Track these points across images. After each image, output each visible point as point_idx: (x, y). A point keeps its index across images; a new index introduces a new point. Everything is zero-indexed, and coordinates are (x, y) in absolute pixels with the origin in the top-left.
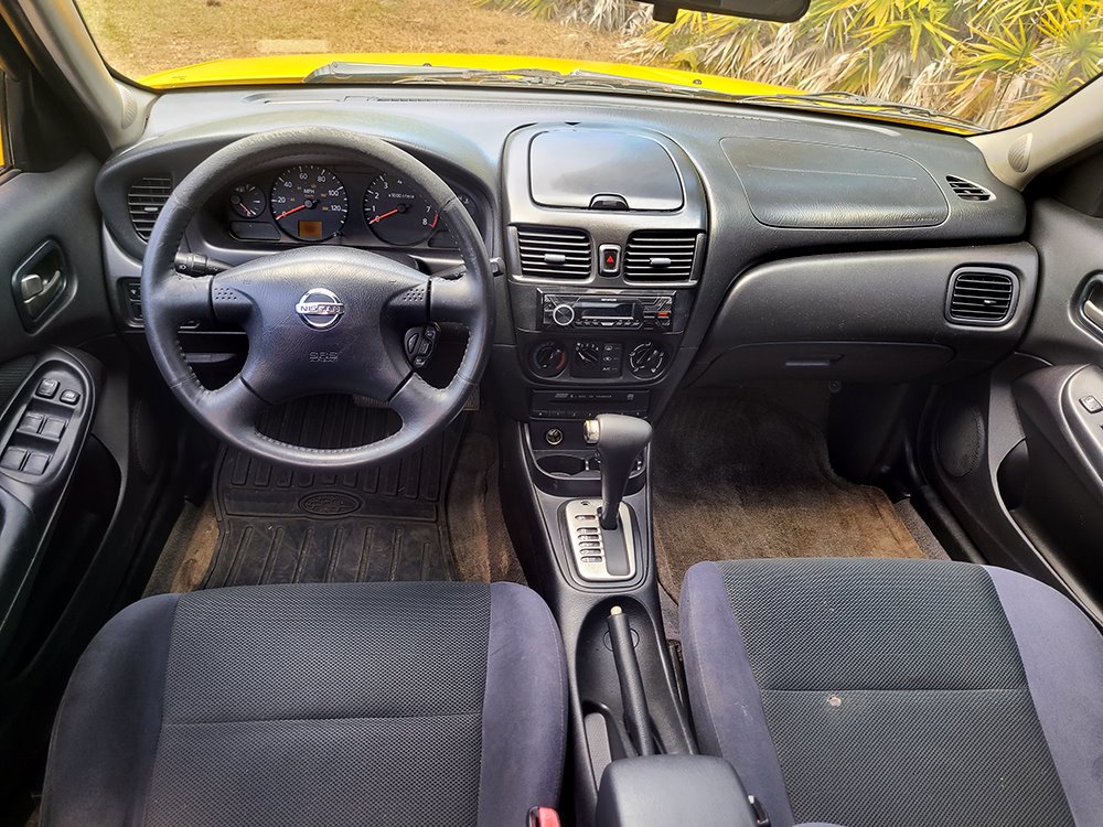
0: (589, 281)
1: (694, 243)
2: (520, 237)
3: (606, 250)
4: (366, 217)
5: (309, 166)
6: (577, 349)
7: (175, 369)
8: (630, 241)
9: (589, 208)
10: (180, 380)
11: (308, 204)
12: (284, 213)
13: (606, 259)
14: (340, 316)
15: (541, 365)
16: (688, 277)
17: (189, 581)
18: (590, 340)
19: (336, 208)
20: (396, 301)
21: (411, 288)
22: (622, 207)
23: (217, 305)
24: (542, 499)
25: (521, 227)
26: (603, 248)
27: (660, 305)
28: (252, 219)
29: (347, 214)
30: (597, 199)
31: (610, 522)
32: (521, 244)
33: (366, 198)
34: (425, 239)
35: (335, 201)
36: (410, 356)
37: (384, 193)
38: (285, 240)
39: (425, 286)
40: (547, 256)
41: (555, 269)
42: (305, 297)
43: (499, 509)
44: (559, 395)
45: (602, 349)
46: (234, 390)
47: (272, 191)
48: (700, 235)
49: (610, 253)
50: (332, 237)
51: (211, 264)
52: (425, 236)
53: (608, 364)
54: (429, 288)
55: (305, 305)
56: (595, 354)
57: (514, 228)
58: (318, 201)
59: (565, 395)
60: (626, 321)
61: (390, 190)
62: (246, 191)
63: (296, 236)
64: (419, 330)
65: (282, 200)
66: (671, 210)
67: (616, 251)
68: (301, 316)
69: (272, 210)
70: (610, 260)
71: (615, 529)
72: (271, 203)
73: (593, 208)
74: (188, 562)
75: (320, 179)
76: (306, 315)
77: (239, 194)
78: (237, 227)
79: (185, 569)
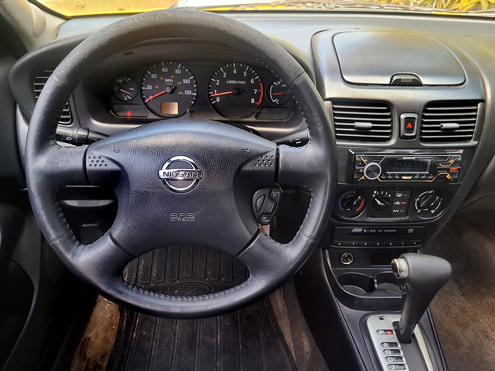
0: (392, 142)
1: (476, 110)
2: (334, 109)
3: (406, 118)
4: (210, 98)
5: (169, 61)
6: (374, 196)
7: (54, 228)
8: (425, 111)
9: (389, 85)
10: (58, 237)
11: (168, 90)
12: (151, 97)
13: (406, 124)
14: (197, 181)
15: (345, 208)
16: (470, 138)
17: (85, 355)
18: (385, 189)
19: (188, 92)
20: (248, 167)
21: (261, 155)
22: (416, 84)
23: (90, 171)
24: (345, 311)
25: (334, 101)
26: (403, 116)
27: (452, 161)
28: (129, 103)
29: (196, 97)
30: (395, 78)
31: (406, 338)
32: (335, 115)
33: (209, 84)
34: (254, 113)
35: (188, 87)
36: (257, 215)
37: (223, 81)
38: (151, 116)
39: (274, 153)
40: (357, 124)
41: (363, 135)
42: (167, 164)
43: (297, 302)
44: (355, 230)
45: (394, 195)
46: (104, 246)
47: (142, 81)
48: (479, 105)
49: (409, 120)
50: (185, 113)
51: (91, 135)
52: (253, 111)
53: (397, 207)
54: (278, 154)
55: (167, 171)
56: (388, 199)
57: (329, 102)
58: (176, 88)
59: (360, 230)
60: (422, 175)
61: (228, 78)
62: (124, 82)
63: (160, 114)
64: (266, 191)
65: (149, 87)
66: (456, 85)
67: (414, 118)
68: (163, 181)
69: (142, 95)
70: (410, 126)
71: (410, 342)
72: (141, 90)
73: (393, 85)
74: (85, 339)
75: (177, 71)
76: (168, 180)
77: (119, 84)
78: (116, 107)
79: (83, 345)
